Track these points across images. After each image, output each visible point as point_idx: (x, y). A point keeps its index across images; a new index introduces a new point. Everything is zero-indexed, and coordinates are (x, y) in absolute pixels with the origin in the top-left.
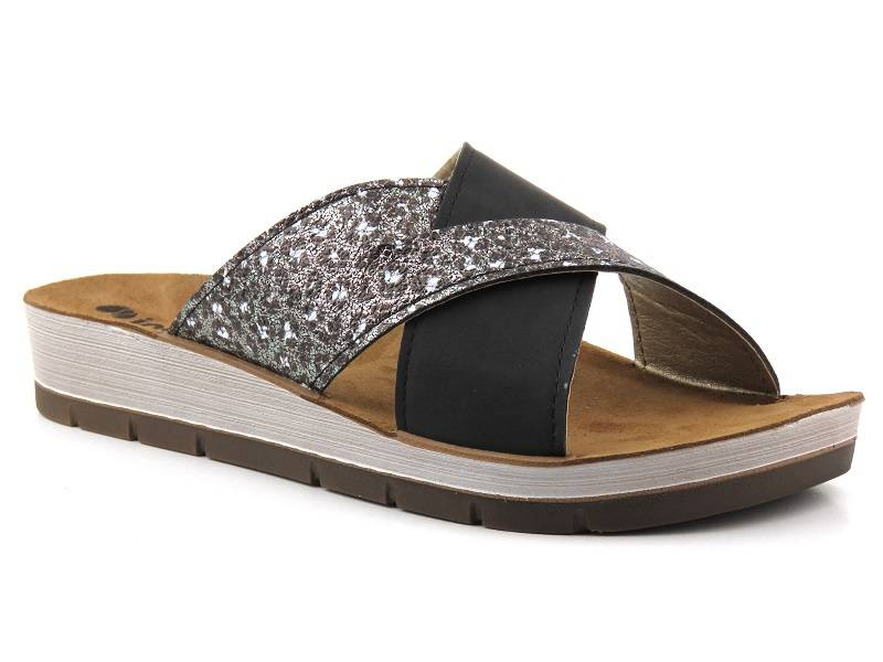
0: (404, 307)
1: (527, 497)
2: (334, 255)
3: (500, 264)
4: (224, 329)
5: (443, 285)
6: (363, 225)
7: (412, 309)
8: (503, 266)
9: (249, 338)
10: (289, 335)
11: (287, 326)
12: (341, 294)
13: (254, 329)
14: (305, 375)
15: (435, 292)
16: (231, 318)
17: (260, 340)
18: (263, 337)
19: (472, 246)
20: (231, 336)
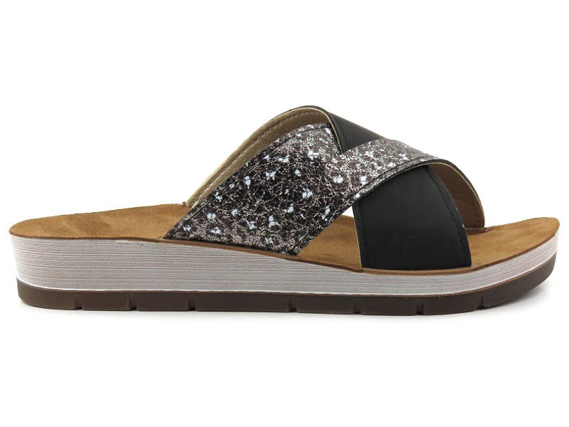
1: (452, 293)
2: (297, 172)
3: (392, 164)
4: (217, 228)
5: (370, 180)
6: (310, 152)
7: (358, 196)
8: (395, 165)
9: (239, 231)
10: (272, 224)
11: (271, 218)
12: (308, 194)
13: (244, 224)
14: (285, 247)
15: (367, 185)
16: (223, 220)
17: (249, 230)
18: (251, 228)
20: (223, 232)
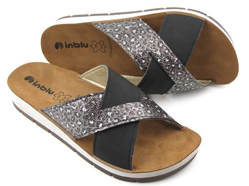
0: (94, 130)
3: (116, 121)
5: (103, 126)
6: (84, 109)
7: (96, 131)
8: (117, 122)
12: (79, 123)
15: (101, 128)
19: (110, 115)
